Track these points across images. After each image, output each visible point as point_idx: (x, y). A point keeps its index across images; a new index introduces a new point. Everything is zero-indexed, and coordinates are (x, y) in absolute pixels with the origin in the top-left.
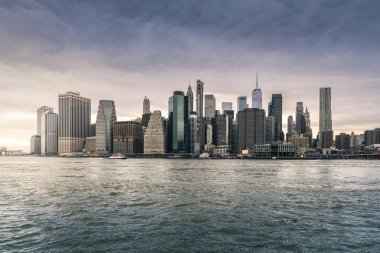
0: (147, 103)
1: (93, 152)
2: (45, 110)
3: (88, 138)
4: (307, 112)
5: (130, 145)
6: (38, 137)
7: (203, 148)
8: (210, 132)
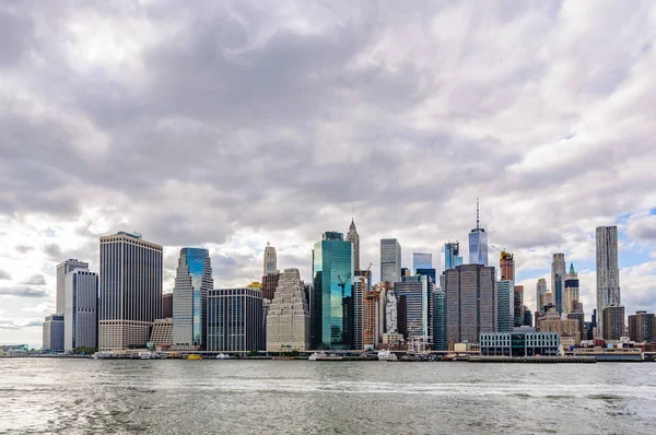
0: (270, 254)
2: (72, 268)
3: (157, 321)
4: (573, 273)
5: (239, 335)
6: (59, 318)
7: (381, 341)
8: (392, 309)
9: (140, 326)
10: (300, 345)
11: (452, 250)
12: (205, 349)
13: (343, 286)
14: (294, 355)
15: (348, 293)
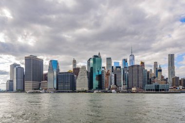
0: (75, 62)
1: (46, 89)
2: (15, 67)
3: (42, 82)
4: (160, 68)
5: (68, 86)
6: (11, 81)
7: (110, 87)
8: (113, 78)
9: (37, 83)
10: (86, 88)
11: (125, 61)
12: (58, 90)
13: (98, 71)
14: (85, 91)
15: (100, 73)
